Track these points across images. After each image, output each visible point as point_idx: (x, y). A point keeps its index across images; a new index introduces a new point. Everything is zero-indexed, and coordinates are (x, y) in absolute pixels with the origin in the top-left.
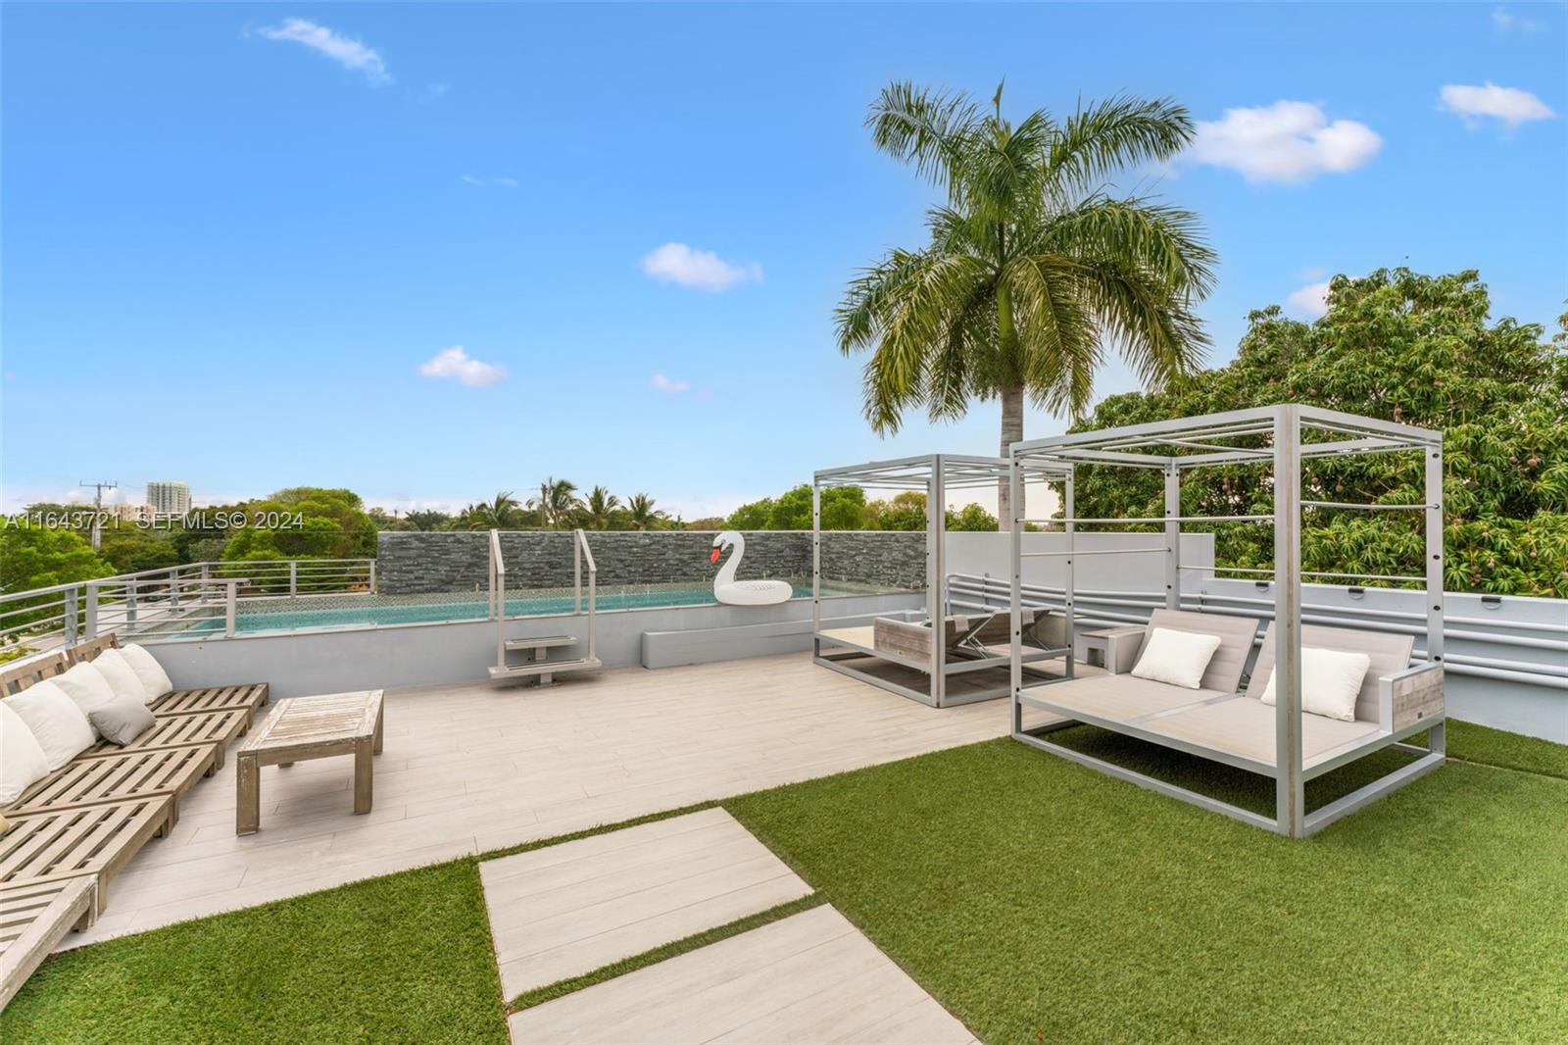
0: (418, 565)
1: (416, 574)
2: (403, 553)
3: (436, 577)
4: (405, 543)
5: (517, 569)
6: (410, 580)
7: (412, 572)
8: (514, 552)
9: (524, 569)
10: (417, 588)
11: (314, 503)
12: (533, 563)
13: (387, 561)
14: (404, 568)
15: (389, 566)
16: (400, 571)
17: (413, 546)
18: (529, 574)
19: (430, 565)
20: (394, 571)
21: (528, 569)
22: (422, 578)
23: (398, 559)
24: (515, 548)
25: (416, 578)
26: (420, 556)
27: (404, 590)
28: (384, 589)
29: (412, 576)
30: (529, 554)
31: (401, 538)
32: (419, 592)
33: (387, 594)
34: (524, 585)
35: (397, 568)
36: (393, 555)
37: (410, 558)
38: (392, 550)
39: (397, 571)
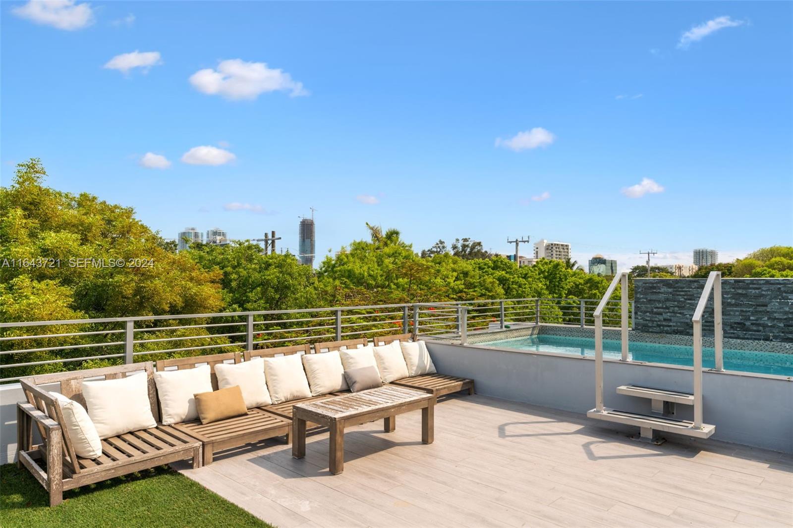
0: (667, 308)
1: (665, 316)
2: (654, 297)
3: (682, 320)
4: (654, 288)
5: (766, 318)
6: (660, 321)
7: (662, 314)
8: (762, 300)
9: (775, 319)
10: (665, 329)
11: (783, 259)
12: (786, 313)
13: (643, 303)
14: (655, 310)
15: (643, 307)
16: (652, 312)
17: (662, 290)
18: (782, 325)
19: (676, 308)
20: (646, 312)
21: (780, 320)
22: (670, 320)
23: (650, 301)
24: (763, 295)
25: (665, 320)
26: (667, 300)
27: (655, 329)
28: (640, 327)
29: (661, 318)
30: (779, 303)
31: (651, 283)
32: (667, 333)
33: (642, 332)
34: (776, 337)
35: (649, 310)
36: (646, 299)
37: (659, 301)
38: (645, 294)
39: (649, 312)
